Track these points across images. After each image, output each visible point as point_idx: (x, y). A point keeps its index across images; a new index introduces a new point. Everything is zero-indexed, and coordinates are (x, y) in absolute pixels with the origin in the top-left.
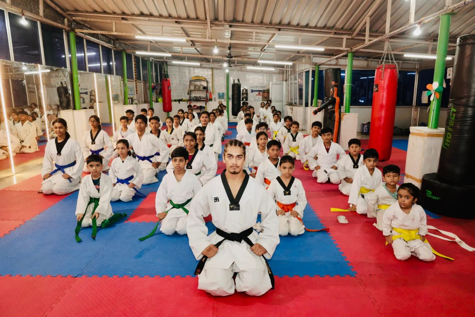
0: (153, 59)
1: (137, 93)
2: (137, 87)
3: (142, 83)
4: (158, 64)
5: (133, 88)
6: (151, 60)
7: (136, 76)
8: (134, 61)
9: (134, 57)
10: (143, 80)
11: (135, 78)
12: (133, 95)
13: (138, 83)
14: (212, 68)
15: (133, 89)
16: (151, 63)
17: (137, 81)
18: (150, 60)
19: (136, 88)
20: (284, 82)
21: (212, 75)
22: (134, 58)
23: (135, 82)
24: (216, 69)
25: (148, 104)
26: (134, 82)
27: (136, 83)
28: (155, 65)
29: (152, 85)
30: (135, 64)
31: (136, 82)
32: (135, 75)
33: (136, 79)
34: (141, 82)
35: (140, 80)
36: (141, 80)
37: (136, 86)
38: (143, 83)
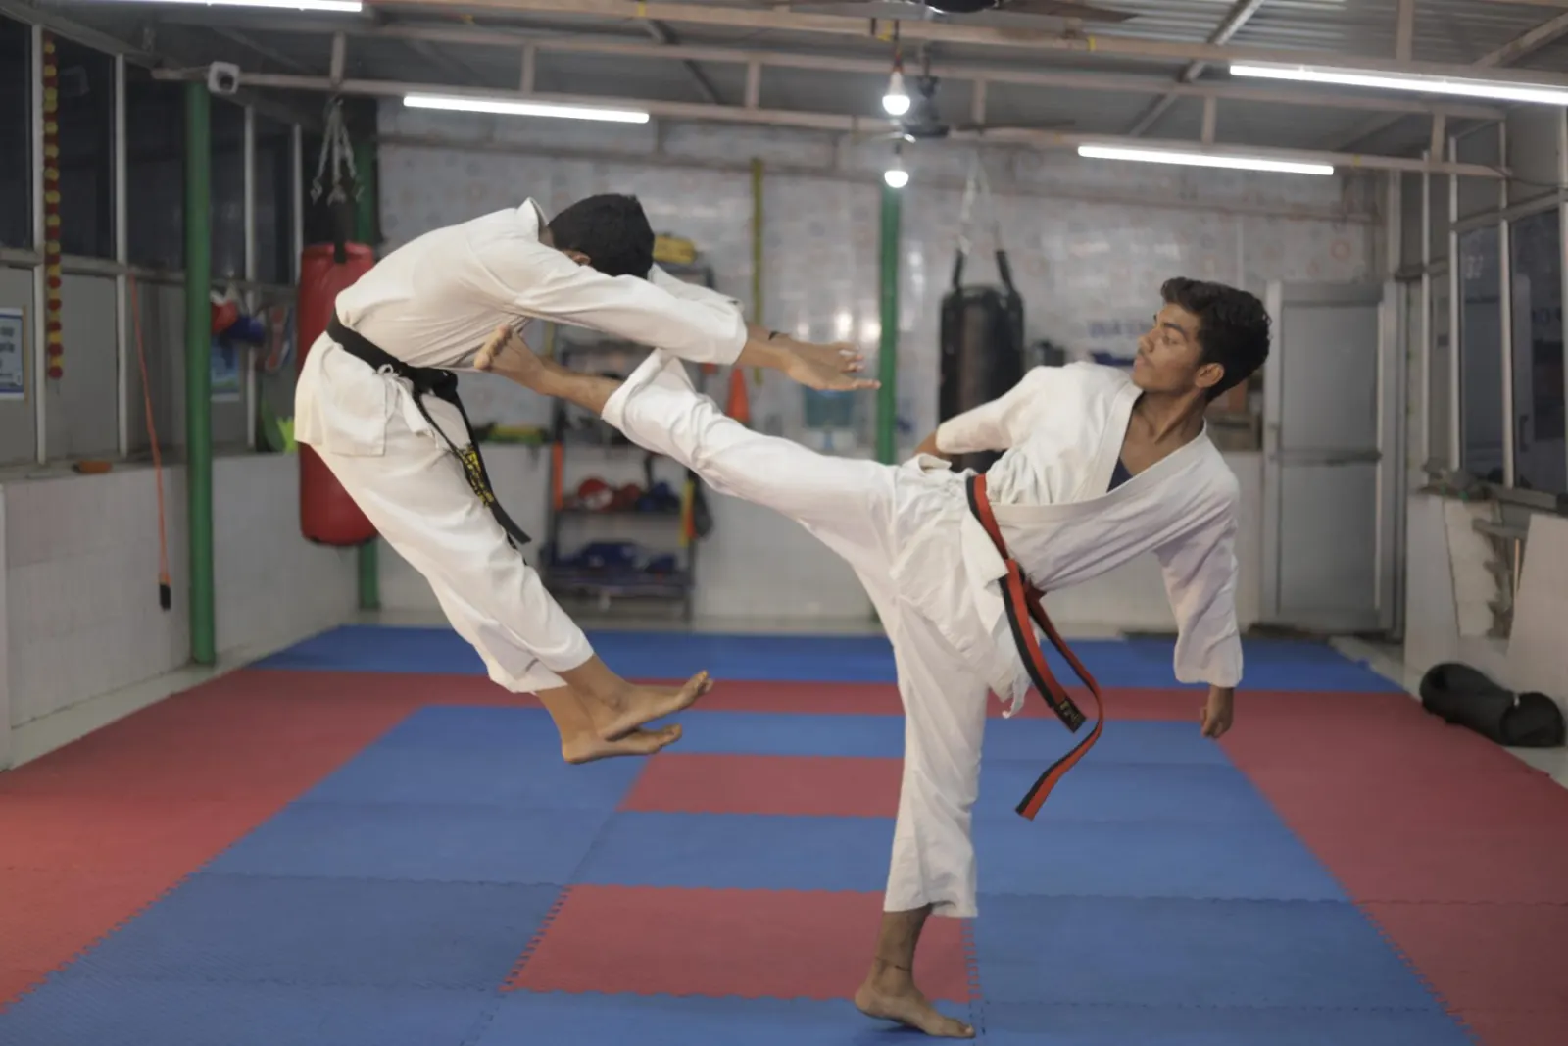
0: (233, 70)
1: (54, 373)
2: (62, 316)
3: (121, 280)
4: (297, 131)
5: (15, 325)
6: (214, 86)
7: (55, 221)
8: (47, 82)
9: (51, 48)
10: (133, 255)
11: (50, 233)
12: (13, 388)
13: (67, 281)
14: (756, 169)
15: (16, 340)
16: (225, 112)
17: (68, 261)
18: (204, 83)
19: (52, 327)
20: (1391, 291)
21: (758, 222)
22: (47, 59)
23: (39, 271)
24: (793, 171)
25: (166, 472)
26: (29, 267)
27: (52, 283)
28: (260, 143)
29: (218, 300)
30: (53, 108)
31: (55, 271)
32: (49, 209)
33: (55, 247)
34: (113, 277)
35: (106, 251)
36: (112, 256)
37: (53, 305)
38: (129, 278)
